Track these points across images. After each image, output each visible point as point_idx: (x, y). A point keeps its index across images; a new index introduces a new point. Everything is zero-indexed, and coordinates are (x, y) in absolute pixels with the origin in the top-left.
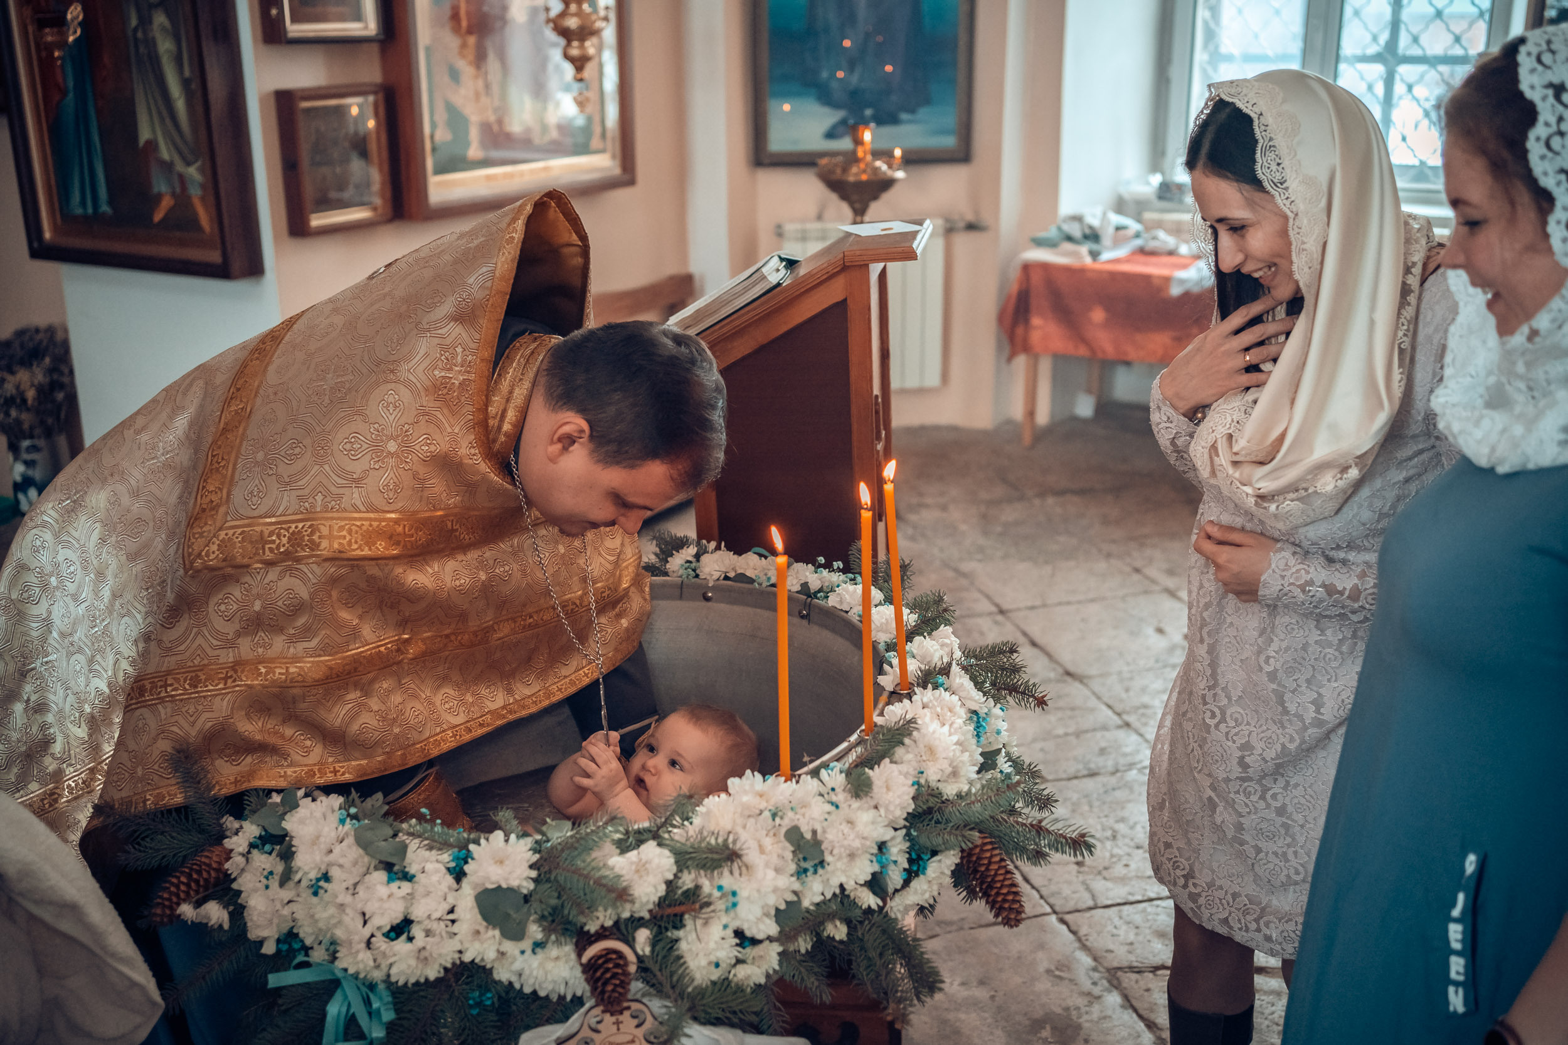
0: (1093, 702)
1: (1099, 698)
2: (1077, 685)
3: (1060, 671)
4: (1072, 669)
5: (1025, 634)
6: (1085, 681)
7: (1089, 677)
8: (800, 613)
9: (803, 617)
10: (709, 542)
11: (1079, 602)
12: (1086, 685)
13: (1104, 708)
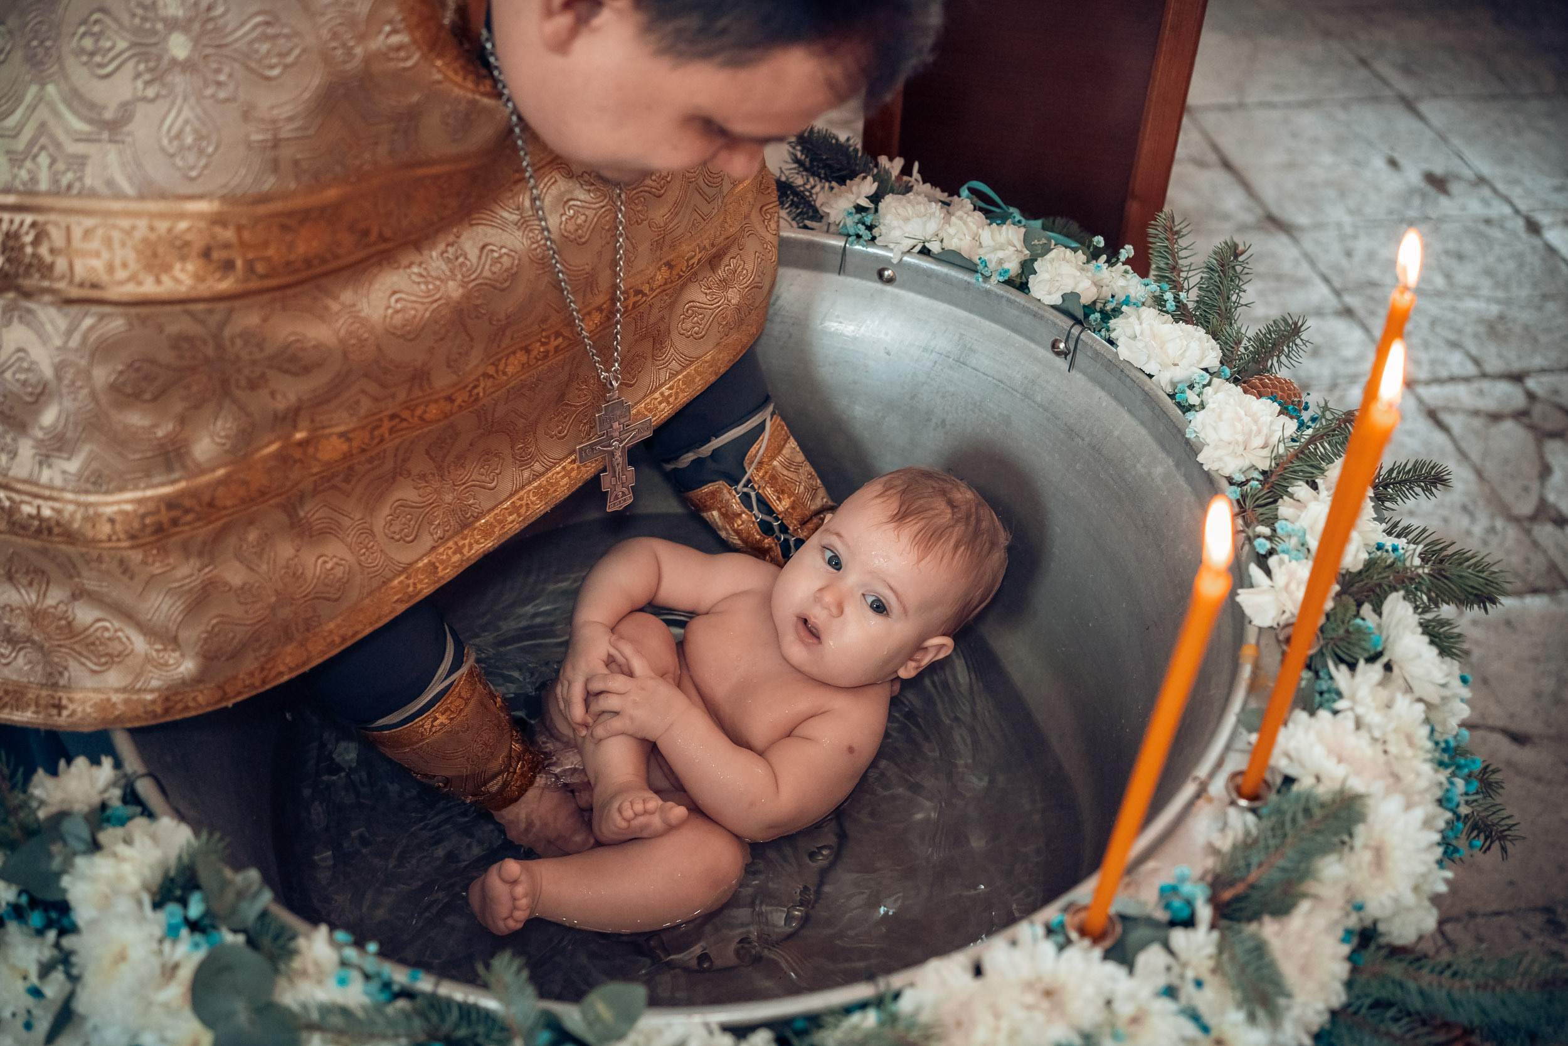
0: (1305, 270)
1: (1312, 263)
2: (1283, 238)
3: (1260, 212)
4: (1276, 211)
5: (1215, 148)
6: (1295, 233)
7: (1301, 229)
8: (1054, 345)
9: (1058, 354)
10: (891, 159)
11: (1288, 105)
12: (1296, 240)
13: (1317, 281)
